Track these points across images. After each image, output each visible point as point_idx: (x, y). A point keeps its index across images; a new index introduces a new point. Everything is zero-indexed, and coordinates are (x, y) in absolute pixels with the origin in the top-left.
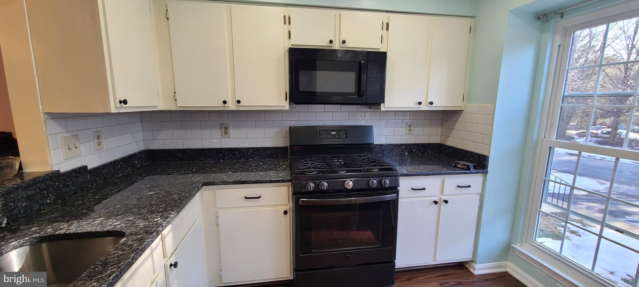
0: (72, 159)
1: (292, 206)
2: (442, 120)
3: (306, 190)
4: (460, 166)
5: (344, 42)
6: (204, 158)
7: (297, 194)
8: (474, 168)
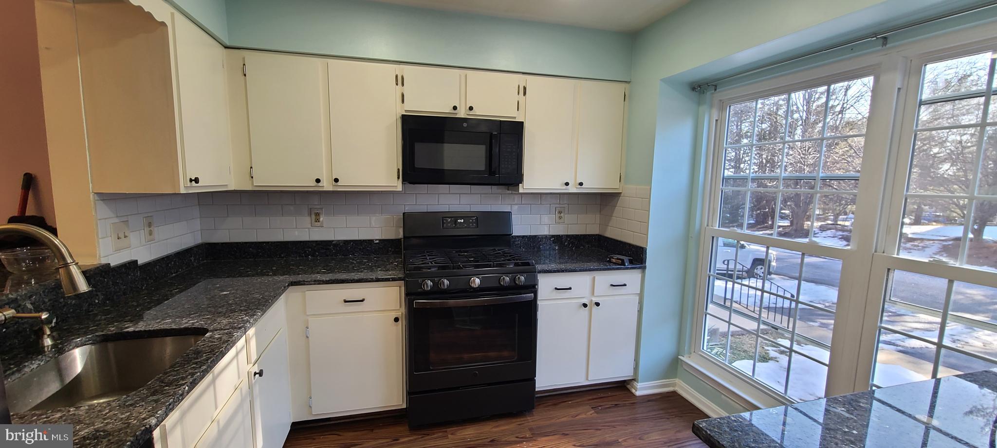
0: (121, 251)
1: (405, 312)
2: (601, 204)
3: (422, 290)
4: (614, 261)
5: (471, 108)
6: (285, 254)
7: (411, 294)
8: (630, 263)
